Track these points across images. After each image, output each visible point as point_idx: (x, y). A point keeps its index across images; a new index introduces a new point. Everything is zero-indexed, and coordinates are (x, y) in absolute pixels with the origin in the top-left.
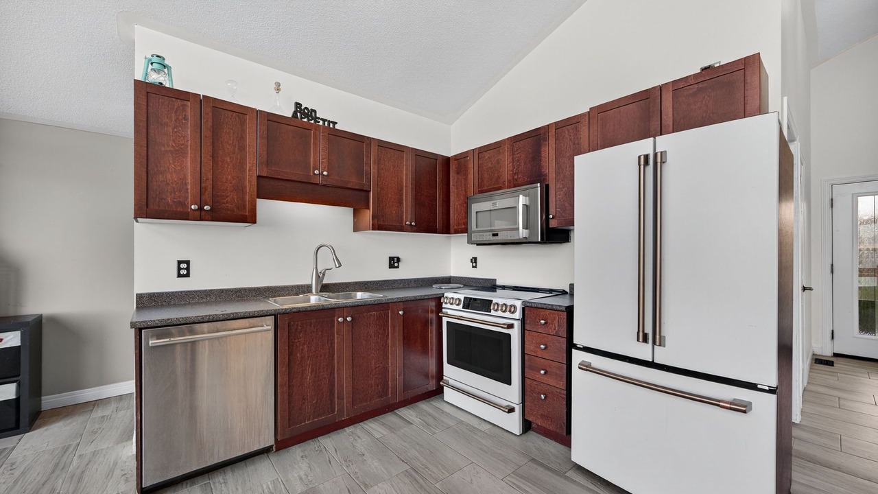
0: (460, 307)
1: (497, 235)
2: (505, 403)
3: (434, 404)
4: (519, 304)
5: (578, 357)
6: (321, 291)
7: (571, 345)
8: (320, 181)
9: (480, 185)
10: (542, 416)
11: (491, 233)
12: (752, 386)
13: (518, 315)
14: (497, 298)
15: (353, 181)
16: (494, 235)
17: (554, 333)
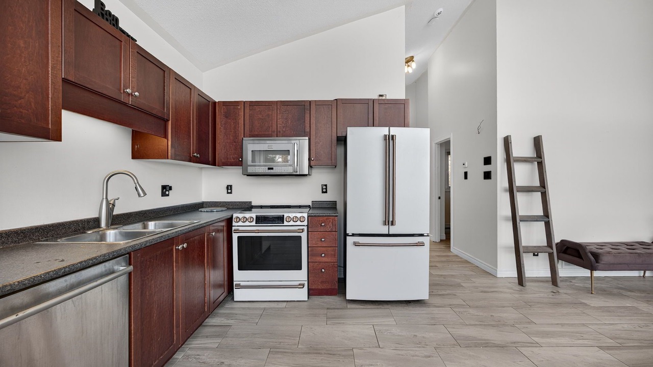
0: (254, 223)
1: (272, 169)
2: (297, 283)
3: (228, 306)
4: (305, 215)
5: (350, 240)
6: (112, 224)
7: (346, 235)
8: (130, 101)
9: (251, 131)
10: (322, 282)
11: (267, 168)
12: (422, 235)
13: (305, 223)
14: (287, 214)
15: (156, 108)
16: (269, 169)
17: (330, 230)
